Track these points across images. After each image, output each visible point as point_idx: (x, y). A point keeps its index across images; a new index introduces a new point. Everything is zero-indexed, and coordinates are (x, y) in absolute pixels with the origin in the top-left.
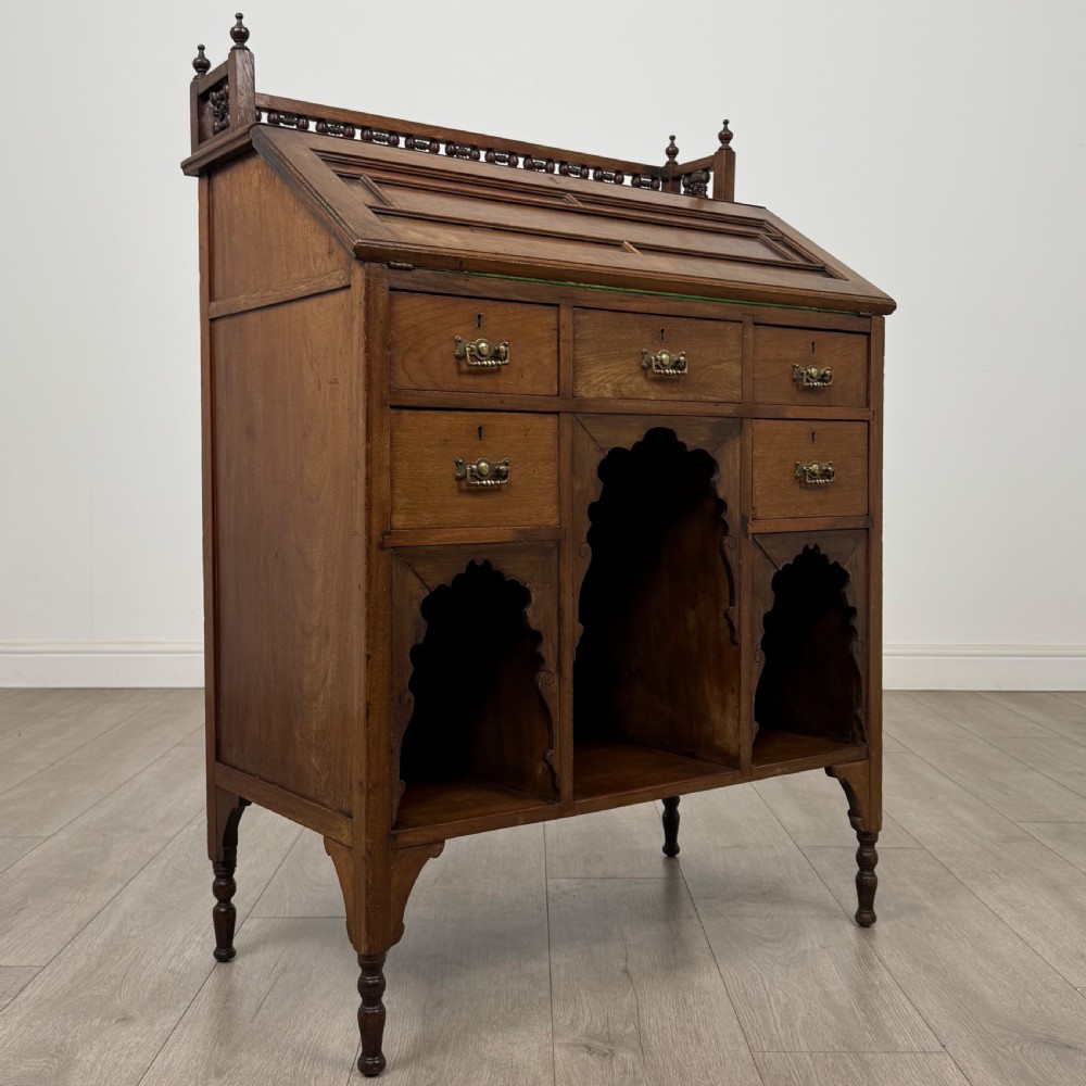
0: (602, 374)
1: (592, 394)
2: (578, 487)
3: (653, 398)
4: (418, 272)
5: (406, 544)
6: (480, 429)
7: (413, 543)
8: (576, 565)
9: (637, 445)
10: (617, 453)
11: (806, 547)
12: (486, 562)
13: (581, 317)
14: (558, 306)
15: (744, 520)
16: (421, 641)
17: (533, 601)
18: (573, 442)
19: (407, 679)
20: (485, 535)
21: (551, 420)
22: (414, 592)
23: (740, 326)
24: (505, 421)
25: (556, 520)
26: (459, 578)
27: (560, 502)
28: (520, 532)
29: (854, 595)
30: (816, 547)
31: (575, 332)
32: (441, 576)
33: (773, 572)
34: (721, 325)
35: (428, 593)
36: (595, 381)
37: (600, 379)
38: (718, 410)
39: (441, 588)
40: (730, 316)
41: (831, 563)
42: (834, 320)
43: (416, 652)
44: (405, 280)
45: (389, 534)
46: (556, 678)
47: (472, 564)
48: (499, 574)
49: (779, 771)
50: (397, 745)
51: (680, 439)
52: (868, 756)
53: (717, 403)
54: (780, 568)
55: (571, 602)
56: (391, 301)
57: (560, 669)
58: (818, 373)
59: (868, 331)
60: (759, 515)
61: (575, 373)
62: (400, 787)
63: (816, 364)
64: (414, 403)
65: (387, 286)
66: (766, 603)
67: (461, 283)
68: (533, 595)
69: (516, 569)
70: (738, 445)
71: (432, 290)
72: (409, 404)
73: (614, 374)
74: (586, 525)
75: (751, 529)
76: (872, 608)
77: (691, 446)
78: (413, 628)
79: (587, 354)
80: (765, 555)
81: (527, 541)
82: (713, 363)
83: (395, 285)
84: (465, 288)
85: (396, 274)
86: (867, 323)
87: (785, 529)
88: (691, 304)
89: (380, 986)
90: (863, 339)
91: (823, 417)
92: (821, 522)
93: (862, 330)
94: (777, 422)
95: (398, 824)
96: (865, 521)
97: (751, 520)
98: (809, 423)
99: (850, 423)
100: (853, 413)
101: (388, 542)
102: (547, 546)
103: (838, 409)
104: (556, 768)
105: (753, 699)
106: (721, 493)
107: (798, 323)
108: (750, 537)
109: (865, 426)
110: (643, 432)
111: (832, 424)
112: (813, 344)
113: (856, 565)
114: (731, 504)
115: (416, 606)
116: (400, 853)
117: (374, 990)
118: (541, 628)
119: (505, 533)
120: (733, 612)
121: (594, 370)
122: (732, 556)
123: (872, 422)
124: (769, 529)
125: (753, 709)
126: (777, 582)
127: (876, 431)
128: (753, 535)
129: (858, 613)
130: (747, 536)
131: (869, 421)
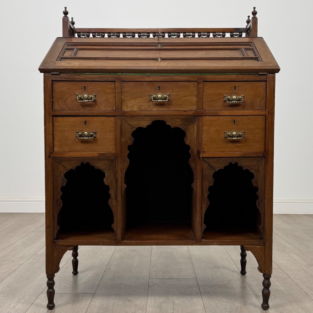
0: (133, 103)
1: (129, 110)
2: (123, 140)
3: (155, 110)
4: (62, 75)
5: (58, 156)
6: (85, 122)
7: (61, 156)
8: (123, 165)
9: (148, 126)
10: (140, 129)
11: (231, 163)
12: (88, 163)
13: (124, 85)
14: (115, 81)
15: (199, 153)
16: (64, 185)
17: (106, 176)
18: (121, 126)
19: (60, 196)
20: (87, 154)
21: (112, 118)
22: (62, 171)
23: (196, 83)
24: (95, 119)
25: (115, 151)
26: (77, 167)
27: (116, 145)
28: (100, 154)
29: (258, 181)
30: (236, 163)
31: (121, 90)
32: (71, 166)
33: (213, 172)
34: (187, 83)
35: (66, 171)
36: (130, 105)
37: (132, 105)
38: (185, 113)
39: (71, 170)
40: (191, 79)
41: (244, 169)
42: (246, 77)
43: (62, 189)
44: (58, 78)
45: (52, 153)
46: (115, 201)
47: (82, 163)
48: (93, 167)
49: (215, 243)
50: (56, 216)
51: (168, 124)
52: (264, 244)
53: (185, 111)
54: (217, 170)
55: (121, 176)
56: (52, 84)
57: (116, 198)
58: (236, 98)
59: (266, 80)
60: (205, 150)
61: (121, 103)
62: (57, 228)
63: (237, 94)
64: (61, 114)
65: (51, 80)
66: (209, 182)
67: (77, 77)
68: (106, 174)
69: (100, 165)
70: (195, 126)
71: (67, 80)
72: (59, 115)
73: (138, 103)
74: (127, 152)
75: (201, 156)
76: (267, 188)
77: (173, 126)
78: (62, 181)
79: (126, 96)
80: (210, 166)
81: (102, 157)
82: (183, 97)
83: (54, 79)
84: (79, 79)
85: (54, 76)
86: (265, 77)
87: (219, 156)
88: (173, 77)
89: (53, 284)
90: (263, 84)
91: (240, 115)
92: (238, 154)
93: (262, 80)
94: (215, 117)
95: (57, 239)
96: (264, 154)
97: (201, 152)
98: (232, 117)
99: (255, 116)
100: (256, 112)
101: (52, 155)
102: (112, 159)
103: (248, 111)
104: (115, 229)
105: (203, 216)
106: (187, 143)
107: (227, 80)
108: (201, 159)
109: (264, 117)
110: (151, 122)
111: (245, 117)
112: (235, 87)
113: (258, 171)
114: (192, 146)
115: (62, 175)
116: (57, 247)
117: (51, 284)
118: (109, 185)
119: (95, 154)
120: (193, 185)
121: (129, 102)
122: (192, 165)
123: (268, 116)
124: (210, 156)
125: (203, 220)
126: (216, 175)
127: (270, 119)
128: (203, 158)
129: (259, 189)
130: (200, 158)
131: (266, 115)
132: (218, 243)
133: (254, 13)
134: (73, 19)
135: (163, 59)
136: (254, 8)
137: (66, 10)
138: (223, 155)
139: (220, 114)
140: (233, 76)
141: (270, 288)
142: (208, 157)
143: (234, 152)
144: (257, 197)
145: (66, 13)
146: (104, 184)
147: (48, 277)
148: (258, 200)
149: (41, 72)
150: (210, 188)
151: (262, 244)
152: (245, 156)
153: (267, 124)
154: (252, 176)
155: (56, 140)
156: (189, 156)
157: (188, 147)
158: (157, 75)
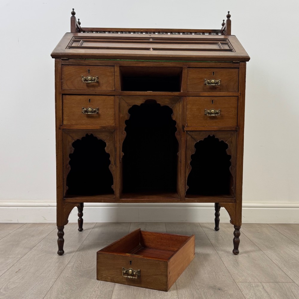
2: (121, 116)
4: (70, 60)
5: (66, 128)
6: (90, 100)
7: (69, 128)
8: (121, 136)
9: (142, 104)
10: (135, 107)
11: (209, 136)
12: (92, 135)
14: (114, 66)
15: (183, 127)
16: (72, 153)
17: (107, 145)
18: (119, 103)
19: (68, 162)
20: (90, 127)
21: (112, 97)
22: (70, 140)
24: (97, 98)
25: (114, 124)
26: (83, 138)
27: (115, 119)
28: (102, 127)
29: (230, 150)
30: (214, 136)
32: (78, 137)
33: (195, 143)
35: (74, 141)
39: (78, 140)
40: (178, 66)
41: (220, 141)
42: (223, 65)
43: (71, 155)
44: (67, 62)
45: (62, 125)
46: (114, 166)
47: (87, 135)
48: (96, 138)
49: (196, 201)
50: (65, 178)
51: (158, 102)
52: (235, 202)
54: (198, 142)
55: (119, 145)
56: (62, 68)
57: (115, 164)
58: (215, 82)
59: (238, 67)
60: (189, 125)
62: (66, 188)
63: (215, 79)
64: (69, 93)
65: (61, 64)
66: (192, 151)
67: (83, 62)
68: (107, 144)
69: (101, 136)
70: (181, 104)
71: (74, 64)
72: (67, 93)
74: (124, 126)
75: (185, 129)
76: (238, 156)
77: (162, 104)
78: (70, 149)
80: (192, 137)
81: (104, 129)
83: (63, 64)
84: (84, 63)
85: (64, 61)
86: (238, 65)
87: (200, 130)
88: (163, 63)
89: (63, 234)
90: (237, 70)
91: (217, 95)
92: (215, 128)
93: (235, 67)
94: (196, 97)
95: (66, 197)
96: (236, 128)
97: (186, 127)
98: (211, 97)
99: (229, 97)
100: (230, 94)
101: (62, 128)
102: (111, 131)
103: (223, 93)
104: (114, 190)
105: (187, 179)
106: (174, 119)
107: (207, 67)
108: (185, 132)
109: (236, 98)
110: (145, 101)
111: (221, 98)
112: (213, 73)
113: (231, 142)
114: (178, 122)
115: (71, 144)
116: (66, 204)
117: (61, 235)
118: (109, 153)
119: (97, 127)
120: (179, 154)
122: (178, 137)
123: (240, 97)
124: (193, 129)
125: (186, 182)
126: (197, 145)
127: (241, 99)
128: (186, 131)
129: (232, 157)
130: (184, 131)
131: (238, 96)
132: (199, 201)
133: (229, 16)
134: (79, 20)
135: (154, 49)
136: (229, 12)
137: (73, 11)
138: (203, 129)
139: (201, 95)
140: (212, 64)
141: (239, 237)
142: (191, 130)
143: (213, 126)
144: (230, 164)
145: (73, 13)
146: (105, 151)
147: (58, 229)
148: (231, 166)
149: (53, 58)
150: (192, 156)
151: (233, 202)
152: (221, 130)
153: (239, 104)
154: (226, 146)
155: (64, 115)
156: (175, 129)
157: (175, 122)
158: (149, 61)
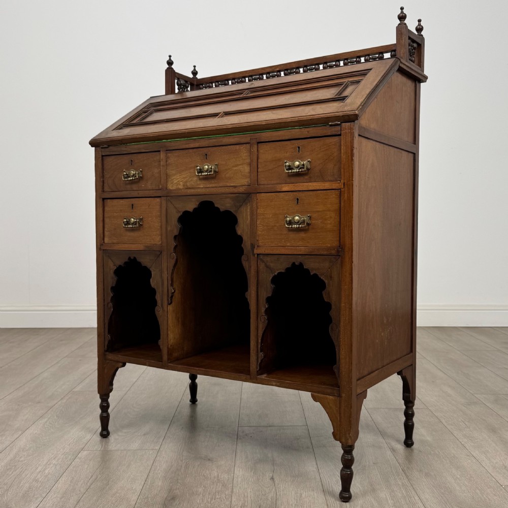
0: (178, 179)
1: (174, 188)
2: (169, 229)
3: (202, 187)
4: (111, 148)
5: (107, 249)
6: (132, 205)
7: (110, 249)
8: (169, 262)
9: (195, 209)
10: (186, 213)
11: (294, 263)
12: (135, 258)
13: (169, 155)
14: (159, 151)
15: (253, 246)
16: (114, 285)
17: (153, 276)
18: (167, 209)
19: (110, 299)
20: (134, 247)
21: (158, 200)
22: (112, 267)
23: (248, 146)
24: (141, 201)
25: (160, 243)
26: (125, 263)
27: (161, 235)
28: (146, 247)
29: (330, 294)
30: (301, 265)
31: (166, 161)
32: (120, 262)
33: (272, 276)
34: (237, 147)
35: (116, 268)
36: (175, 182)
37: (177, 181)
38: (236, 190)
39: (120, 266)
40: (243, 141)
41: (312, 274)
42: (312, 131)
43: (112, 289)
44: (107, 152)
45: (103, 245)
46: (161, 309)
47: (130, 258)
48: (140, 263)
50: (106, 322)
51: (216, 206)
53: (235, 187)
54: (276, 274)
55: (167, 277)
56: (103, 160)
57: (162, 306)
58: (299, 164)
59: (340, 133)
60: (260, 244)
61: (167, 178)
62: (108, 337)
63: (301, 159)
65: (101, 155)
66: (267, 291)
67: (124, 149)
68: (152, 273)
69: (145, 261)
70: (249, 207)
72: (108, 197)
73: (183, 178)
74: (173, 244)
75: (256, 251)
77: (222, 209)
78: (112, 280)
79: (172, 170)
80: (267, 267)
81: (149, 251)
82: (233, 167)
83: (103, 154)
84: (126, 151)
85: (103, 150)
86: (338, 128)
87: (278, 252)
88: (221, 139)
89: (108, 406)
90: (336, 139)
91: (304, 189)
92: (303, 250)
93: (334, 133)
94: (272, 194)
95: (106, 351)
96: (338, 251)
97: (256, 247)
98: (295, 193)
99: (325, 191)
100: (327, 185)
101: (102, 248)
102: (157, 253)
103: (314, 184)
104: (161, 347)
105: (260, 341)
106: (239, 233)
107: (287, 138)
108: (256, 256)
109: (337, 192)
110: (198, 203)
111: (311, 193)
112: (299, 148)
113: (331, 277)
114: (245, 238)
115: (112, 272)
116: (108, 361)
117: (105, 407)
118: (155, 287)
119: (141, 247)
120: (247, 295)
121: (175, 177)
122: (245, 264)
123: (343, 190)
124: (267, 252)
125: (259, 346)
126: (275, 280)
127: (346, 195)
128: (258, 255)
129: (333, 307)
130: (254, 255)
131: (340, 189)
132: (278, 384)
137: (170, 58)
138: (283, 251)
139: (279, 190)
140: (296, 132)
142: (264, 253)
143: (298, 246)
144: (329, 320)
146: (150, 285)
148: (331, 325)
149: (92, 146)
150: (268, 300)
151: (336, 395)
152: (313, 253)
153: (342, 204)
154: (322, 285)
155: (106, 229)
156: (241, 251)
157: (240, 239)
158: (203, 138)
